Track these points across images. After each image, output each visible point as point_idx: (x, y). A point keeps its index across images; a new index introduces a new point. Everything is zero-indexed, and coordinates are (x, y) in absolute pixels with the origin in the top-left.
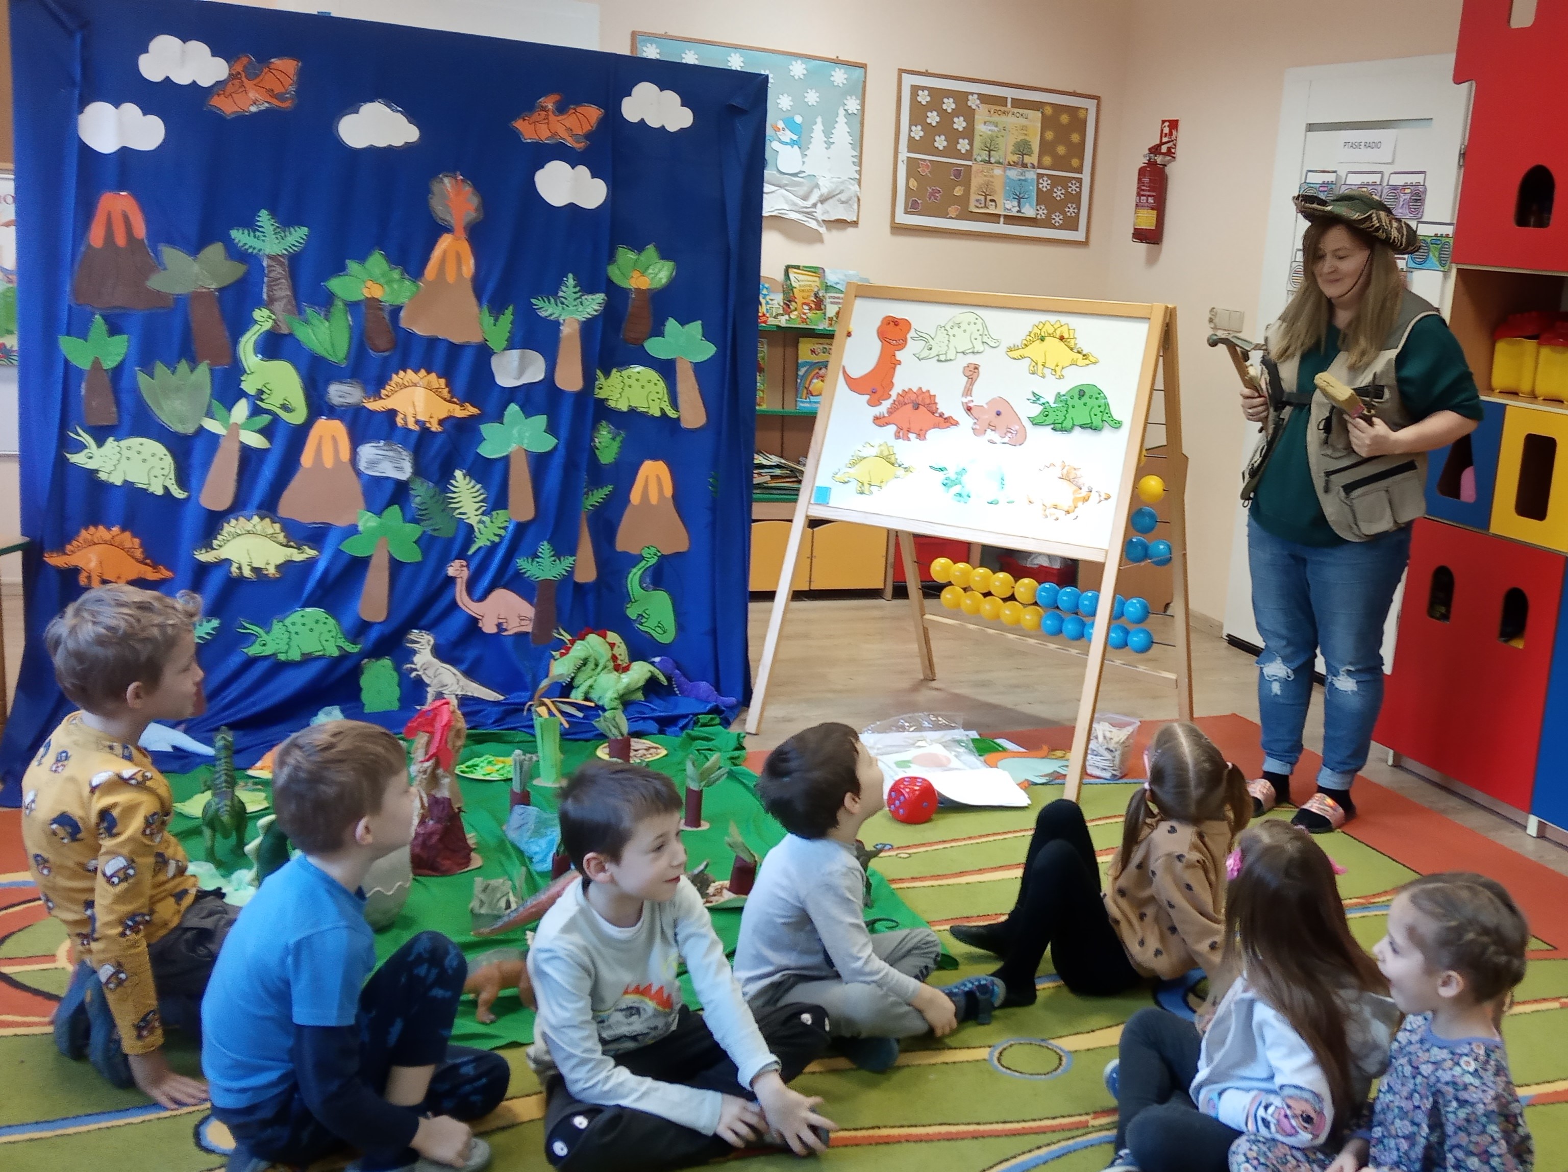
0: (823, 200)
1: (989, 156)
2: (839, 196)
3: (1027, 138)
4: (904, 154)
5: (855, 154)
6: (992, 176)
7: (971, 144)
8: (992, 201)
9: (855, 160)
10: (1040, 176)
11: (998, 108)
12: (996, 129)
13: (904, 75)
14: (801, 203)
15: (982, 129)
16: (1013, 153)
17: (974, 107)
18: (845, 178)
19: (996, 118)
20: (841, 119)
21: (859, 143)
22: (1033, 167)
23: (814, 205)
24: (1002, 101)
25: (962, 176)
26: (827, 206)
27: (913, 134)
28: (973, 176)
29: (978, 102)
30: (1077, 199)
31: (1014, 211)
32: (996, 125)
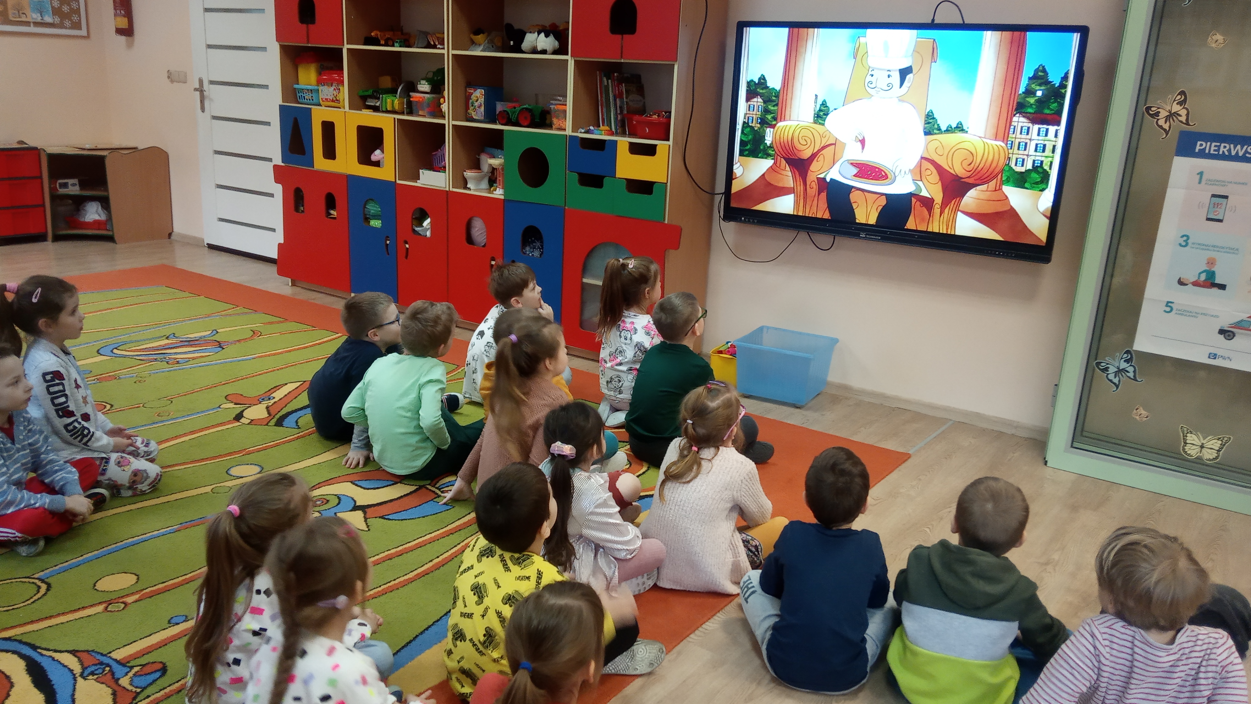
8: (23, 14)
30: (77, 12)
31: (39, 19)
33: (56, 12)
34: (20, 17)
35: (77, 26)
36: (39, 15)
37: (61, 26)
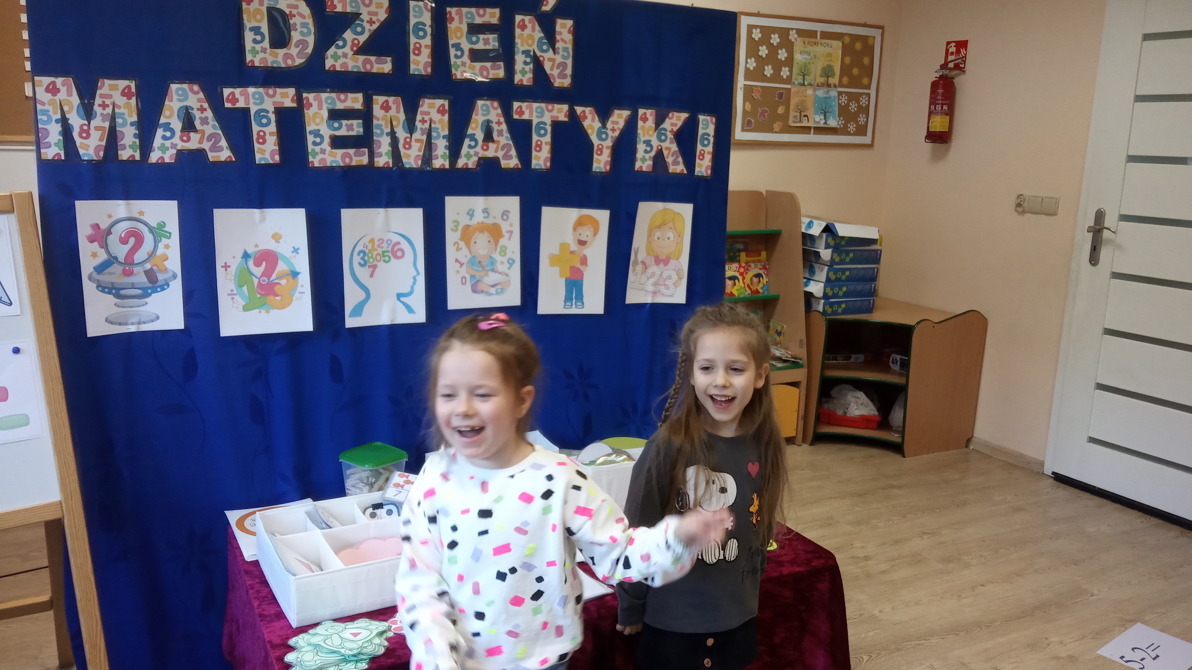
1: (804, 82)
4: (742, 82)
6: (806, 97)
7: (791, 71)
10: (840, 93)
11: (811, 40)
12: (809, 57)
13: (742, 17)
15: (798, 57)
16: (821, 76)
17: (793, 40)
22: (835, 86)
24: (812, 34)
27: (748, 66)
29: (796, 36)
30: (866, 110)
31: (822, 124)
32: (809, 54)
34: (801, 121)
36: (822, 117)
37: (844, 131)
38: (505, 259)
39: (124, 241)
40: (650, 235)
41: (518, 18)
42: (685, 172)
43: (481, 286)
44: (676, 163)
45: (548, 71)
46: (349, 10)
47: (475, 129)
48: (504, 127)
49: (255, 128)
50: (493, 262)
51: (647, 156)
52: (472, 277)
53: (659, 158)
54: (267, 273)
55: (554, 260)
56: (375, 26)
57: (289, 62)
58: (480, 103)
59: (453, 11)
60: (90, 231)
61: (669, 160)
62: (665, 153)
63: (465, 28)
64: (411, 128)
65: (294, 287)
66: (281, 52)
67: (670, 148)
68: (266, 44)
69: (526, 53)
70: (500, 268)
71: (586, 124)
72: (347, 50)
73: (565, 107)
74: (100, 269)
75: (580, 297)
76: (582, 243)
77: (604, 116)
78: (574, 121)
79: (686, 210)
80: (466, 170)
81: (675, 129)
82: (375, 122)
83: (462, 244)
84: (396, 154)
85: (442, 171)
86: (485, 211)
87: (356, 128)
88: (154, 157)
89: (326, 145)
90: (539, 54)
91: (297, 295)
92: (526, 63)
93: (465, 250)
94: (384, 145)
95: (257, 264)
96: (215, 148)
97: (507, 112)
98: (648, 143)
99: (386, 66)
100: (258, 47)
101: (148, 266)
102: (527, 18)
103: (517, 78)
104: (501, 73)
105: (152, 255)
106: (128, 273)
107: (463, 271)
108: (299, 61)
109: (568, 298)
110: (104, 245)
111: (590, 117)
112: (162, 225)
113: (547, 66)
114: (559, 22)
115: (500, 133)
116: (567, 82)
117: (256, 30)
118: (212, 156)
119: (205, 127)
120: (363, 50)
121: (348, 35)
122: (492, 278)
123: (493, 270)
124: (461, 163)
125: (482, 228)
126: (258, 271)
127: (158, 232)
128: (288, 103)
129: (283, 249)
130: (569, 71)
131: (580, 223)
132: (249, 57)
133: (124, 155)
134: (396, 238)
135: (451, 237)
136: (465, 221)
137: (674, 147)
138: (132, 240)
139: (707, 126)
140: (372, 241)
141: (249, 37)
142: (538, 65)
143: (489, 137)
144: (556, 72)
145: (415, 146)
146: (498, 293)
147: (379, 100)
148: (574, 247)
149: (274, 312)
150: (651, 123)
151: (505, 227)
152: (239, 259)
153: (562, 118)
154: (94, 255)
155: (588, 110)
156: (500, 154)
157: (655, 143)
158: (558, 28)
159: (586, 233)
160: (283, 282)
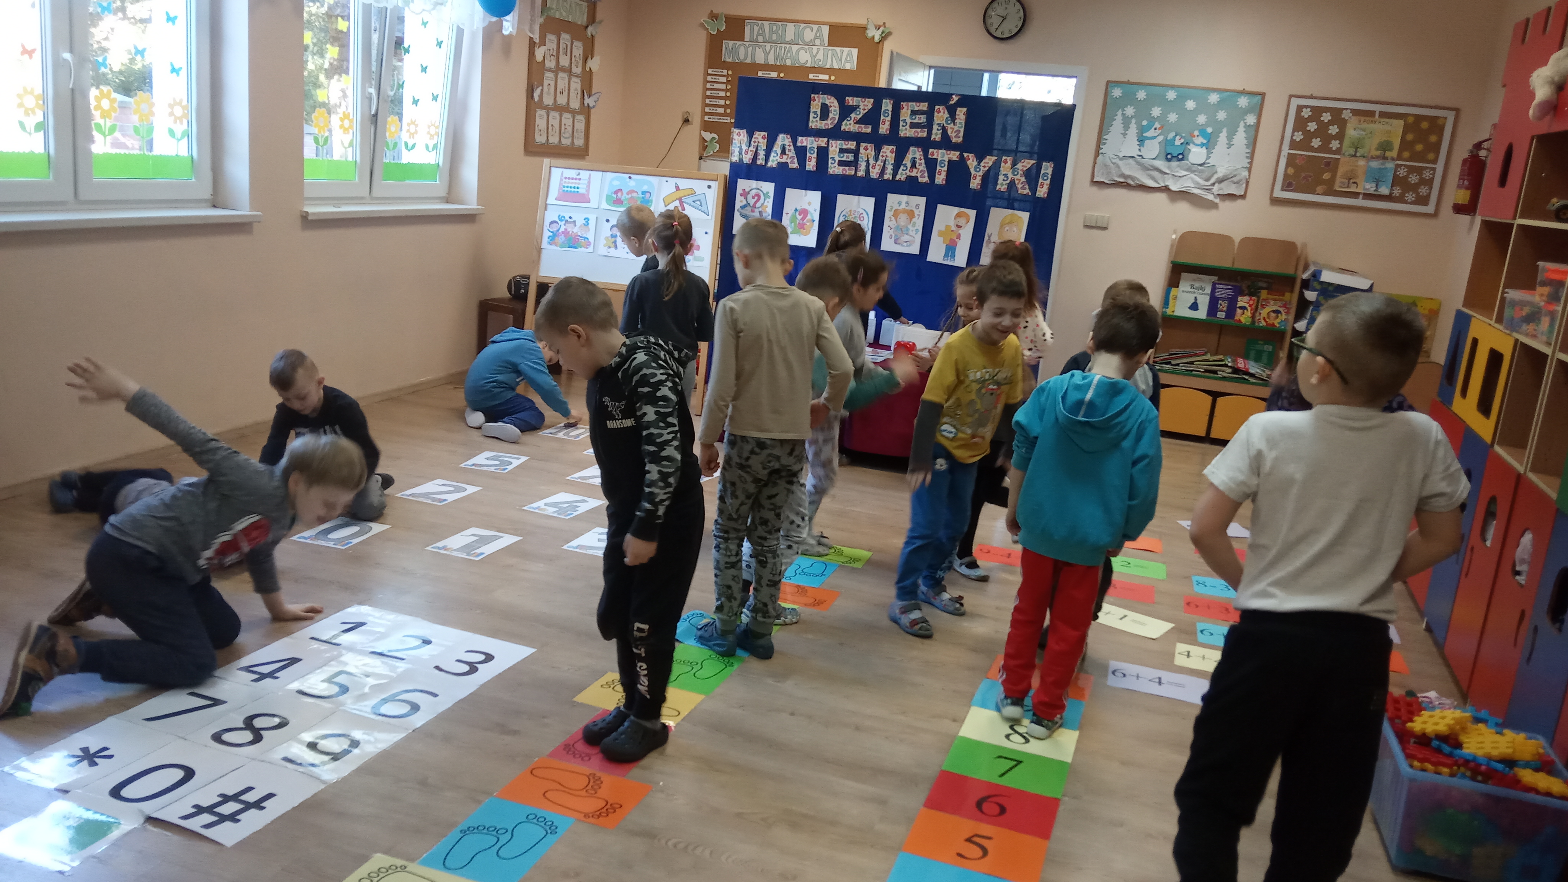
0: (1221, 181)
1: (1356, 152)
2: (1233, 179)
3: (1390, 139)
4: (1286, 150)
5: (1248, 151)
6: (1357, 166)
7: (1341, 143)
8: (1354, 183)
9: (1248, 155)
10: (1398, 166)
11: (1368, 118)
12: (1364, 133)
13: (1293, 99)
14: (1202, 182)
15: (1351, 132)
16: (1377, 149)
17: (1347, 118)
18: (1239, 166)
19: (1365, 125)
20: (1241, 129)
21: (1253, 144)
22: (1393, 159)
23: (1213, 184)
24: (1371, 114)
25: (1332, 166)
26: (1223, 185)
27: (1294, 138)
28: (1340, 166)
29: (1351, 115)
30: (1430, 183)
31: (1372, 191)
32: (1364, 130)
33: (1397, 181)
34: (1348, 187)
35: (1423, 200)
36: (1374, 185)
37: (1401, 199)
38: (914, 229)
39: (753, 198)
40: (1002, 226)
41: (937, 107)
42: (1030, 194)
43: (899, 241)
44: (1023, 188)
45: (950, 134)
46: (854, 104)
47: (907, 161)
48: (923, 161)
49: (808, 155)
50: (908, 230)
51: (1004, 183)
52: (896, 235)
53: (1012, 185)
54: (803, 219)
55: (941, 234)
56: (866, 111)
57: (827, 127)
58: (911, 148)
59: (904, 104)
60: (742, 192)
61: (1019, 186)
62: (1017, 182)
63: (909, 112)
64: (876, 159)
65: (812, 226)
66: (824, 122)
67: (1020, 180)
68: (818, 119)
69: (939, 125)
70: (911, 233)
71: (968, 162)
72: (852, 122)
73: (958, 153)
74: (743, 207)
75: (953, 256)
76: (959, 227)
77: (980, 159)
78: (962, 161)
79: (1025, 216)
80: (900, 181)
81: (1025, 169)
82: (860, 155)
83: (893, 218)
84: (867, 171)
85: (887, 180)
86: (907, 203)
87: (850, 157)
88: (769, 164)
89: (836, 164)
90: (945, 125)
91: (812, 231)
92: (938, 130)
93: (894, 221)
94: (863, 166)
95: (800, 215)
96: (792, 162)
97: (926, 154)
98: (1006, 175)
99: (868, 130)
100: (814, 120)
101: (760, 209)
102: (941, 108)
103: (933, 137)
104: (925, 134)
105: (763, 204)
106: (753, 211)
107: (891, 232)
108: (831, 126)
109: (946, 255)
110: (746, 198)
111: (971, 159)
112: (768, 193)
113: (949, 132)
114: (959, 109)
115: (920, 164)
116: (960, 140)
117: (815, 113)
118: (790, 166)
119: (789, 153)
120: (858, 122)
121: (853, 115)
122: (906, 238)
123: (907, 234)
124: (898, 178)
125: (905, 211)
126: (799, 217)
127: (766, 195)
128: (823, 145)
129: (810, 209)
130: (961, 134)
131: (958, 215)
132: (810, 124)
133: (759, 162)
134: (862, 211)
135: (888, 214)
136: (896, 207)
137: (1023, 179)
138: (756, 198)
139: (1047, 169)
140: (850, 211)
141: (812, 115)
142: (944, 130)
143: (914, 165)
144: (954, 135)
145: (877, 168)
146: (907, 246)
147: (863, 145)
148: (954, 228)
149: (802, 237)
150: (1009, 164)
151: (916, 212)
152: (793, 211)
153: (955, 158)
154: (741, 201)
155: (971, 155)
156: (919, 175)
157: (1010, 176)
158: (957, 113)
159: (962, 221)
160: (808, 224)
